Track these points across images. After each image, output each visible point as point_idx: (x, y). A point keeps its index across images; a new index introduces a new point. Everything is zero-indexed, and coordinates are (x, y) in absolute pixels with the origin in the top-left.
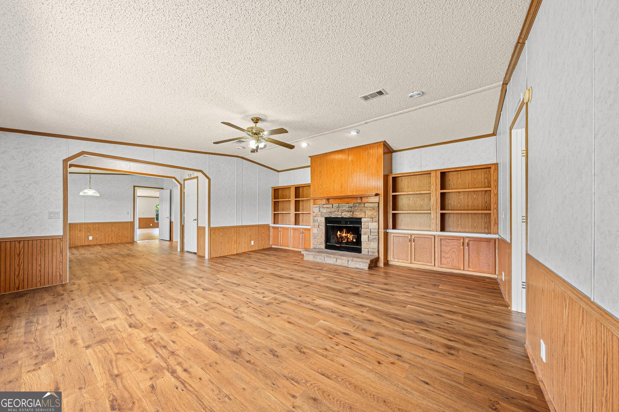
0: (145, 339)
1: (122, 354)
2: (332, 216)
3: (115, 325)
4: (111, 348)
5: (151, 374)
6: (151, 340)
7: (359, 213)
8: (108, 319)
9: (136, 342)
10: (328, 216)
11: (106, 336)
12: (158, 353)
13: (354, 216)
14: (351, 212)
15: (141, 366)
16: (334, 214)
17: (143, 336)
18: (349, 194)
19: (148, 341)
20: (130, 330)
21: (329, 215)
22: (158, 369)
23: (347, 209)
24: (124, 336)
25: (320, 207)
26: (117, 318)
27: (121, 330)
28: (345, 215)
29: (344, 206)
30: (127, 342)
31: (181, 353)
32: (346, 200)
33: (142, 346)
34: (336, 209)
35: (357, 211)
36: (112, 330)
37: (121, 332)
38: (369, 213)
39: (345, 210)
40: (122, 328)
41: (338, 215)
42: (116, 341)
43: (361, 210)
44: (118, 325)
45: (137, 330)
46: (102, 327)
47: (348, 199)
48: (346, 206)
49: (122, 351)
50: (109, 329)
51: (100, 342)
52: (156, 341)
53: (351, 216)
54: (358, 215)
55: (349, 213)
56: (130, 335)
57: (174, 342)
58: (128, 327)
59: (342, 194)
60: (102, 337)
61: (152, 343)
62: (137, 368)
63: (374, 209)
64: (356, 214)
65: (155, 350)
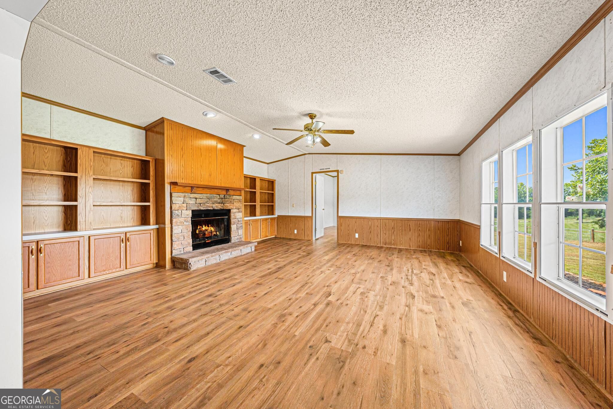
0: (412, 286)
1: (426, 285)
2: (202, 208)
3: (423, 304)
4: (430, 290)
5: (419, 275)
6: (410, 283)
7: (229, 205)
8: (426, 313)
9: (417, 286)
10: (195, 208)
11: (431, 298)
12: (412, 279)
13: (225, 208)
14: (222, 203)
15: (421, 278)
16: (205, 207)
17: (412, 287)
18: (217, 185)
19: (411, 284)
20: (416, 295)
21: (198, 207)
22: (416, 275)
23: (219, 201)
24: (421, 293)
25: (185, 196)
26: (419, 310)
27: (421, 297)
28: (217, 206)
29: (215, 197)
30: (421, 289)
31: (404, 274)
32: (216, 191)
33: (416, 283)
34: (206, 200)
35: (228, 203)
36: (427, 301)
37: (422, 296)
38: (237, 204)
39: (217, 201)
40: (420, 299)
41: (209, 207)
42: (427, 292)
43: (231, 202)
44: (421, 302)
45: (412, 292)
46: (433, 307)
47: (218, 190)
48: (217, 197)
49: (426, 286)
50: (428, 303)
51: (435, 297)
52: (408, 282)
53: (222, 208)
54: (228, 206)
55: (220, 204)
56: (418, 291)
57: (402, 278)
58: (416, 297)
59: (211, 184)
60: (434, 299)
61: (410, 282)
62: (423, 278)
63: (240, 201)
64: (227, 206)
65: (412, 280)
